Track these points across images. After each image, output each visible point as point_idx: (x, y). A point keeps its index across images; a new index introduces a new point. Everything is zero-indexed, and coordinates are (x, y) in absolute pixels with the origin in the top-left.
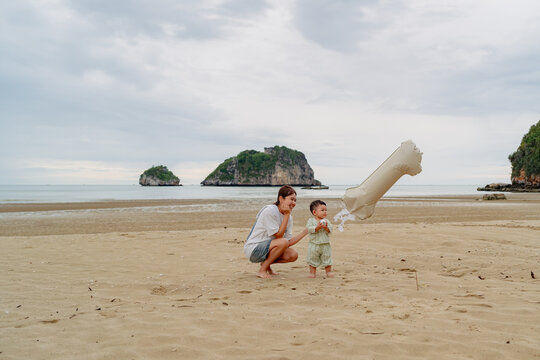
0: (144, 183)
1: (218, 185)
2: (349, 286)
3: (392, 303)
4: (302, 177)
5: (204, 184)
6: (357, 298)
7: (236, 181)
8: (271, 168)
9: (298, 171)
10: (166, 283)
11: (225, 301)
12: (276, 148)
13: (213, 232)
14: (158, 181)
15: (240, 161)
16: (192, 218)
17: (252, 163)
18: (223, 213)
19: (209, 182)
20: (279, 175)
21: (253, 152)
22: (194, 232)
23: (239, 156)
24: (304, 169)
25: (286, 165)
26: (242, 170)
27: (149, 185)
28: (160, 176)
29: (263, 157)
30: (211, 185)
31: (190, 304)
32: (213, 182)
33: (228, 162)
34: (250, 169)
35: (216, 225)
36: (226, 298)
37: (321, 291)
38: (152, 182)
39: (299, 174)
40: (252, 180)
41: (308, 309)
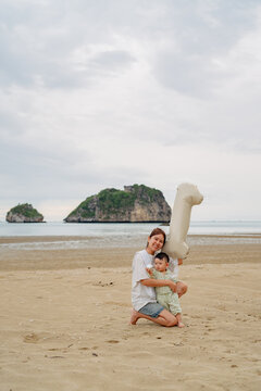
0: (10, 220)
1: (79, 222)
2: (212, 336)
3: (255, 356)
4: (160, 214)
5: (67, 220)
6: (220, 349)
7: (96, 218)
8: (131, 205)
9: (156, 208)
10: (37, 331)
11: (95, 352)
12: (135, 186)
13: (78, 272)
14: (24, 218)
15: (101, 199)
16: (56, 257)
17: (113, 201)
18: (85, 250)
19: (71, 219)
20: (138, 212)
21: (113, 190)
22: (59, 272)
23: (100, 194)
24: (162, 207)
25: (144, 203)
26: (102, 207)
27: (14, 222)
28: (25, 213)
29: (122, 195)
30: (73, 221)
31: (61, 354)
32: (75, 219)
33: (90, 200)
34: (110, 207)
35: (78, 262)
36: (95, 348)
37: (186, 341)
38: (18, 219)
39: (158, 210)
40: (112, 217)
41: (175, 362)
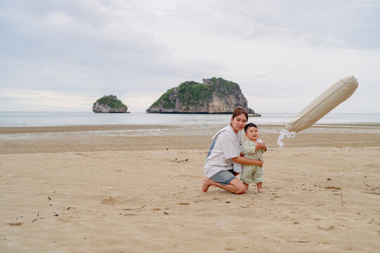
0: (96, 111)
1: (161, 112)
2: (278, 201)
3: (318, 216)
4: (237, 105)
5: (149, 111)
6: (285, 211)
7: (177, 109)
8: (209, 97)
9: (232, 100)
10: (114, 195)
11: (166, 211)
12: (214, 79)
13: (156, 152)
14: (109, 109)
15: (181, 91)
16: (138, 141)
17: (192, 93)
18: (166, 137)
19: (153, 109)
20: (216, 103)
21: (192, 83)
22: (139, 152)
23: (181, 86)
24: (239, 98)
25: (222, 95)
26: (182, 99)
27: (101, 112)
28: (110, 104)
29: (201, 88)
30: (155, 112)
31: (135, 213)
32: (157, 109)
33: (171, 92)
34: (190, 99)
35: (158, 147)
36: (167, 209)
37: (252, 204)
38: (103, 109)
39: (234, 102)
40: (192, 108)
41: (242, 220)
